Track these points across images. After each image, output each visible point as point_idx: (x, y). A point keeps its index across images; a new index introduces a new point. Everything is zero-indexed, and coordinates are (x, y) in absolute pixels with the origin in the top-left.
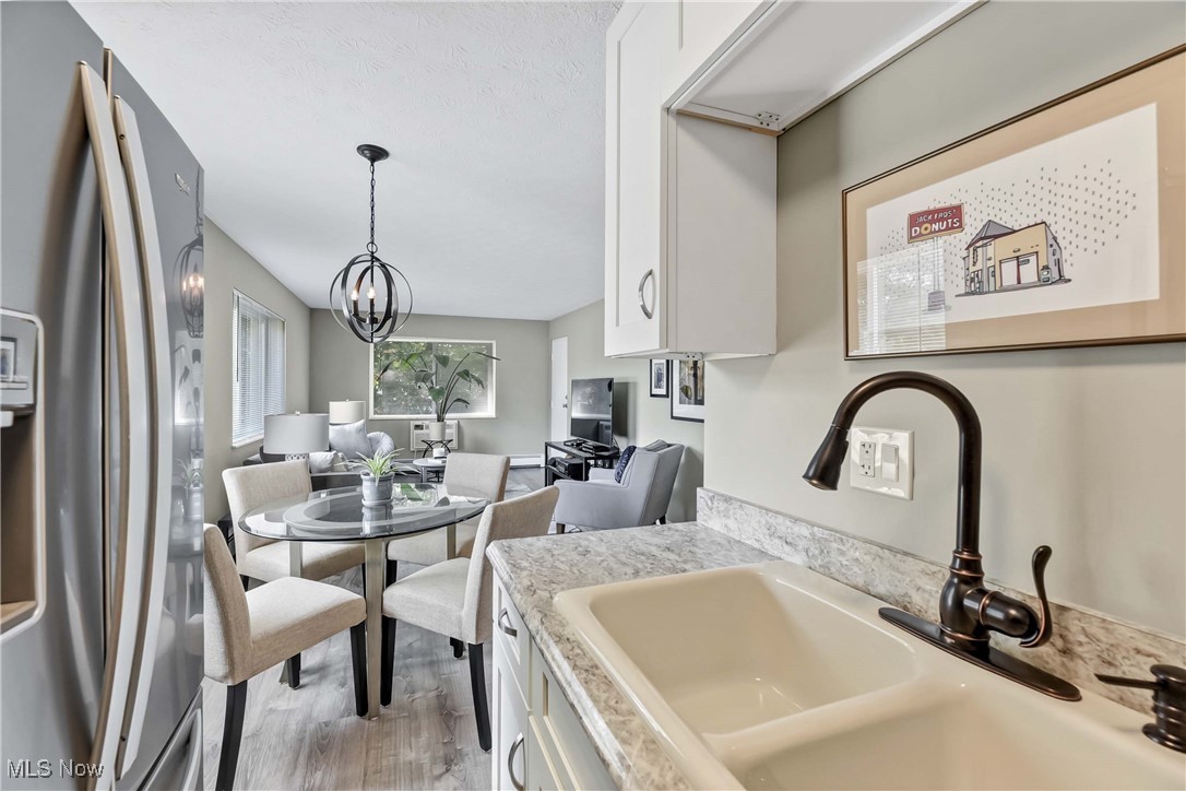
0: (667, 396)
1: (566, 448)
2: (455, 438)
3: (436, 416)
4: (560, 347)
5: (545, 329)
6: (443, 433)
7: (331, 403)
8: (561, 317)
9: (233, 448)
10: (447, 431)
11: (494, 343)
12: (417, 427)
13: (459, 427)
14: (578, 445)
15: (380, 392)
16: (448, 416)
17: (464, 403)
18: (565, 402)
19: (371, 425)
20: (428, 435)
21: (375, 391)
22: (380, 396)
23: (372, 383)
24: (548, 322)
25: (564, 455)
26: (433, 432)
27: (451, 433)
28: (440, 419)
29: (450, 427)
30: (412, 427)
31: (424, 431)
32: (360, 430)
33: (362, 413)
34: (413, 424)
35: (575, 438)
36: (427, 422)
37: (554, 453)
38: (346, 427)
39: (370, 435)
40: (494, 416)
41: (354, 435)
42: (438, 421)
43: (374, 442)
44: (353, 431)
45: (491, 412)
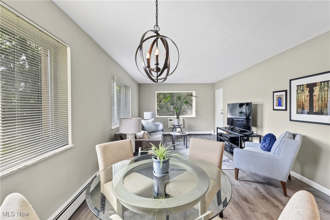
0: (286, 110)
1: (226, 130)
2: (182, 124)
3: (176, 116)
4: (219, 93)
5: (213, 86)
7: (144, 113)
8: (220, 81)
9: (112, 129)
10: (180, 121)
12: (170, 120)
13: (183, 120)
14: (231, 129)
15: (158, 109)
16: (180, 116)
17: (185, 112)
18: (222, 112)
19: (156, 120)
20: (174, 123)
21: (157, 108)
22: (159, 110)
23: (156, 106)
25: (225, 133)
26: (175, 122)
27: (181, 122)
28: (178, 118)
29: (181, 120)
30: (169, 120)
31: (172, 121)
32: (153, 122)
33: (153, 116)
34: (169, 119)
35: (229, 126)
36: (173, 119)
37: (220, 131)
38: (149, 121)
39: (156, 123)
40: (195, 117)
41: (151, 123)
42: (177, 118)
43: (157, 126)
44: (151, 122)
45: (194, 115)
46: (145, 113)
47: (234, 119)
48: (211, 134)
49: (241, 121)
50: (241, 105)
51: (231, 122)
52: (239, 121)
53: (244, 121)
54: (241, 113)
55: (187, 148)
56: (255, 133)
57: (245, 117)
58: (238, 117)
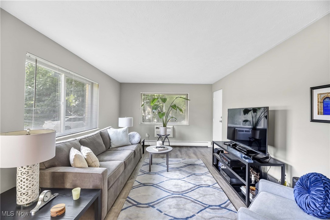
4: (218, 96)
5: (210, 88)
6: (166, 131)
8: (218, 82)
11: (188, 94)
12: (157, 128)
13: (174, 128)
14: (233, 145)
18: (221, 119)
20: (159, 132)
24: (211, 85)
26: (161, 131)
27: (169, 131)
28: (165, 125)
29: (169, 128)
30: (155, 128)
33: (131, 123)
34: (155, 126)
35: (229, 141)
36: (160, 126)
39: (131, 133)
40: (188, 125)
42: (164, 127)
43: (130, 137)
46: (120, 119)
47: (236, 128)
48: (207, 147)
49: (246, 131)
50: (246, 111)
51: (232, 133)
52: (243, 131)
53: (249, 131)
54: (246, 121)
55: (168, 171)
56: (272, 156)
57: (250, 127)
58: (242, 126)
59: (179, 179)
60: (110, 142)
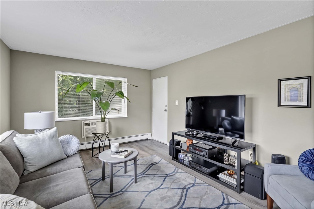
0: (309, 106)
5: (149, 74)
7: (25, 113)
12: (87, 124)
13: (109, 122)
24: (150, 71)
28: (103, 120)
30: (83, 124)
32: (52, 137)
34: (83, 122)
38: (40, 135)
39: (62, 138)
40: (127, 116)
41: (47, 142)
43: (65, 144)
44: (47, 138)
45: (124, 114)
46: (27, 115)
48: (147, 139)
59: (158, 188)
60: (24, 162)
